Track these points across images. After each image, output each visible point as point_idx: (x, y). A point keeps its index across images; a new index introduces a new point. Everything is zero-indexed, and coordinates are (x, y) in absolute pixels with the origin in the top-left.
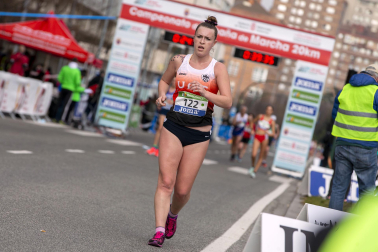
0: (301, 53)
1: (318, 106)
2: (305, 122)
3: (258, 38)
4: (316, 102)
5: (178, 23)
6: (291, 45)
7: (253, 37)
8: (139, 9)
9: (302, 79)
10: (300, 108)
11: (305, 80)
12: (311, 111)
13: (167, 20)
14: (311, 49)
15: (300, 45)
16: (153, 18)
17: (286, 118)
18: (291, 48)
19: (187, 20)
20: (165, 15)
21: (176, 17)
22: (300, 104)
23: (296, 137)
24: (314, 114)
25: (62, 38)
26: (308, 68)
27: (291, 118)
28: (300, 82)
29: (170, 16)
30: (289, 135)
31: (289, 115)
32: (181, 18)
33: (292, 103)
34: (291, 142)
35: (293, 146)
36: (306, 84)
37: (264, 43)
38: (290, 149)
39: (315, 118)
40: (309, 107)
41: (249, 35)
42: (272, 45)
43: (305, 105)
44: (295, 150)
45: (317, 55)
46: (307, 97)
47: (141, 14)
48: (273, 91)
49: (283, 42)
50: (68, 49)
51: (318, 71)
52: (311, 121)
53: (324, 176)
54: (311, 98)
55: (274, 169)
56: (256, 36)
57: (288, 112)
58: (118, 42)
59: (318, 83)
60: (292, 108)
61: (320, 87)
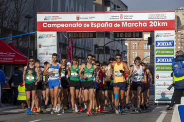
0: (155, 26)
1: (174, 56)
2: (168, 68)
3: (126, 23)
4: (173, 54)
5: (74, 26)
6: (148, 22)
8: (48, 23)
9: (160, 41)
10: (163, 60)
11: (162, 41)
12: (170, 60)
14: (161, 21)
15: (153, 21)
16: (58, 26)
17: (156, 68)
18: (148, 24)
19: (79, 22)
20: (65, 23)
21: (72, 23)
22: (162, 58)
23: (164, 79)
26: (162, 34)
27: (159, 68)
28: (159, 44)
29: (68, 22)
30: (160, 78)
31: (157, 66)
32: (75, 22)
33: (157, 58)
34: (162, 83)
36: (163, 44)
37: (131, 25)
38: (163, 87)
40: (168, 58)
41: (120, 22)
42: (135, 25)
43: (166, 58)
45: (165, 24)
46: (165, 52)
47: (50, 26)
49: (142, 22)
51: (169, 34)
54: (168, 52)
56: (124, 22)
57: (156, 64)
58: (40, 46)
59: (171, 41)
60: (158, 61)
61: (173, 44)
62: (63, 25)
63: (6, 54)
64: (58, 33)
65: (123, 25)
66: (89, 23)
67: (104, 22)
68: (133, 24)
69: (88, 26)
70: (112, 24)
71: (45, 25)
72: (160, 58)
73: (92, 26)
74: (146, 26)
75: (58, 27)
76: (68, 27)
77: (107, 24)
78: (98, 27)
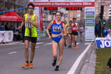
0: (86, 5)
1: (94, 19)
2: (91, 25)
3: (72, 3)
4: (94, 18)
5: (47, 4)
6: (82, 3)
7: (70, 3)
8: (35, 3)
9: (88, 12)
10: (89, 21)
11: (89, 12)
12: (93, 21)
13: (44, 4)
14: (88, 2)
15: (85, 2)
16: (40, 4)
17: (86, 25)
18: (82, 4)
19: (50, 3)
20: (43, 3)
21: (46, 3)
22: (89, 20)
24: (94, 22)
25: (15, 17)
26: (89, 8)
27: (87, 24)
28: (87, 13)
29: (45, 3)
31: (86, 24)
32: (48, 3)
33: (86, 20)
34: (89, 31)
35: (90, 32)
36: (89, 13)
37: (74, 4)
38: (89, 33)
39: (94, 23)
40: (92, 20)
41: (69, 3)
42: (76, 4)
44: (90, 33)
45: (90, 4)
46: (90, 17)
48: (83, 19)
49: (80, 3)
50: (18, 19)
51: (92, 9)
52: (93, 24)
53: (101, 41)
54: (92, 17)
55: (86, 41)
56: (71, 2)
57: (86, 23)
59: (93, 12)
60: (87, 21)
61: (94, 13)
62: (42, 4)
63: (14, 17)
64: (39, 8)
65: (71, 4)
66: (54, 3)
67: (62, 3)
69: (54, 4)
70: (65, 4)
72: (88, 20)
73: (56, 4)
74: (81, 4)
76: (44, 5)
77: (63, 3)
78: (59, 5)
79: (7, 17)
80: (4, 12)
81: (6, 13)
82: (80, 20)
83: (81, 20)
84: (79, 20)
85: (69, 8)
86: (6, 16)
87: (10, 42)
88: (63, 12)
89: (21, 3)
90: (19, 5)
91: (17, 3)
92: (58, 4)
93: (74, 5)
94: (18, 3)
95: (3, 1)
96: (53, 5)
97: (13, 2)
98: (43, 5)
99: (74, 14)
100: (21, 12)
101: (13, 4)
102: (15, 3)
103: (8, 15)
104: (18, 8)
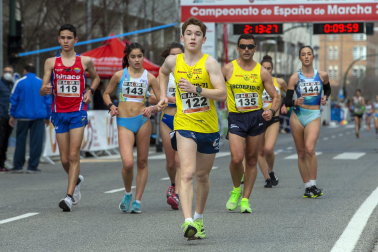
62: (225, 12)
64: (216, 25)
65: (331, 11)
66: (271, 7)
67: (297, 6)
68: (348, 8)
69: (269, 12)
70: (310, 9)
71: (195, 11)
73: (276, 13)
74: (370, 12)
75: (217, 15)
76: (235, 15)
77: (302, 9)
78: (286, 14)
79: (101, 59)
80: (89, 41)
81: (94, 45)
82: (364, 68)
83: (370, 70)
84: (361, 70)
85: (324, 24)
86: (97, 57)
87: (113, 152)
88: (302, 41)
89: (149, 10)
90: (142, 16)
91: (133, 11)
92: (286, 12)
93: (343, 12)
94: (140, 11)
95: (86, 5)
96: (267, 15)
97: (121, 6)
98: (229, 15)
99: (341, 48)
100: (150, 43)
101: (120, 14)
102: (127, 9)
103: (104, 55)
104: (138, 28)
